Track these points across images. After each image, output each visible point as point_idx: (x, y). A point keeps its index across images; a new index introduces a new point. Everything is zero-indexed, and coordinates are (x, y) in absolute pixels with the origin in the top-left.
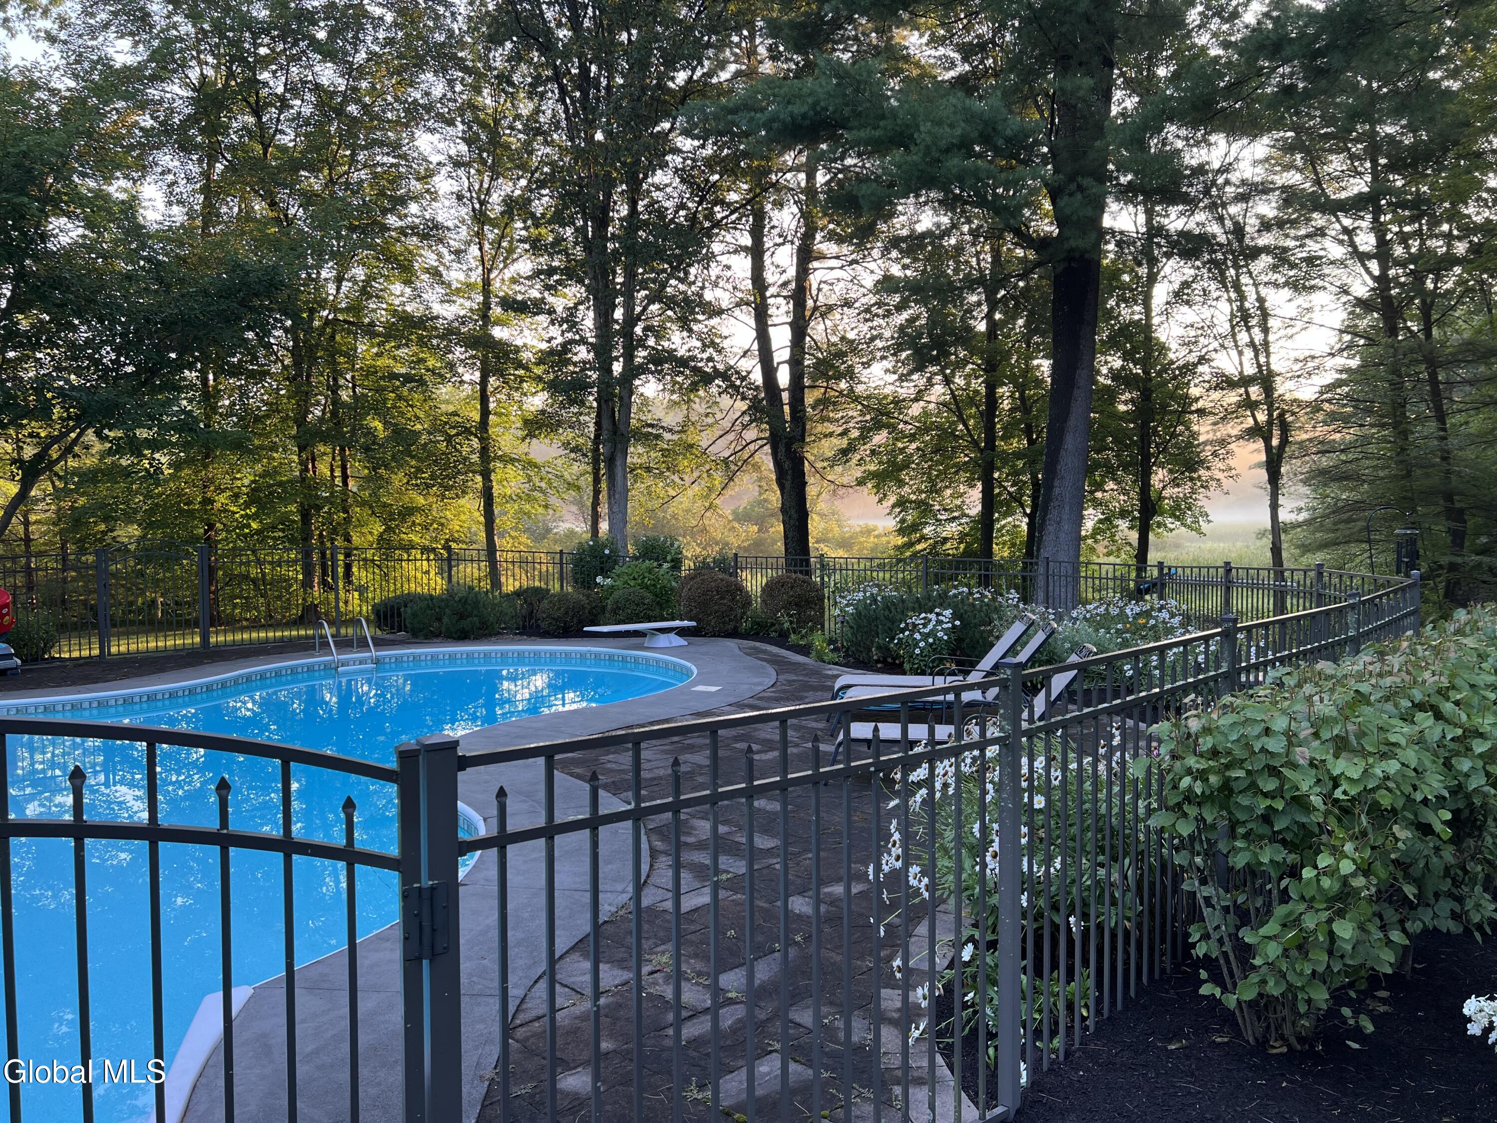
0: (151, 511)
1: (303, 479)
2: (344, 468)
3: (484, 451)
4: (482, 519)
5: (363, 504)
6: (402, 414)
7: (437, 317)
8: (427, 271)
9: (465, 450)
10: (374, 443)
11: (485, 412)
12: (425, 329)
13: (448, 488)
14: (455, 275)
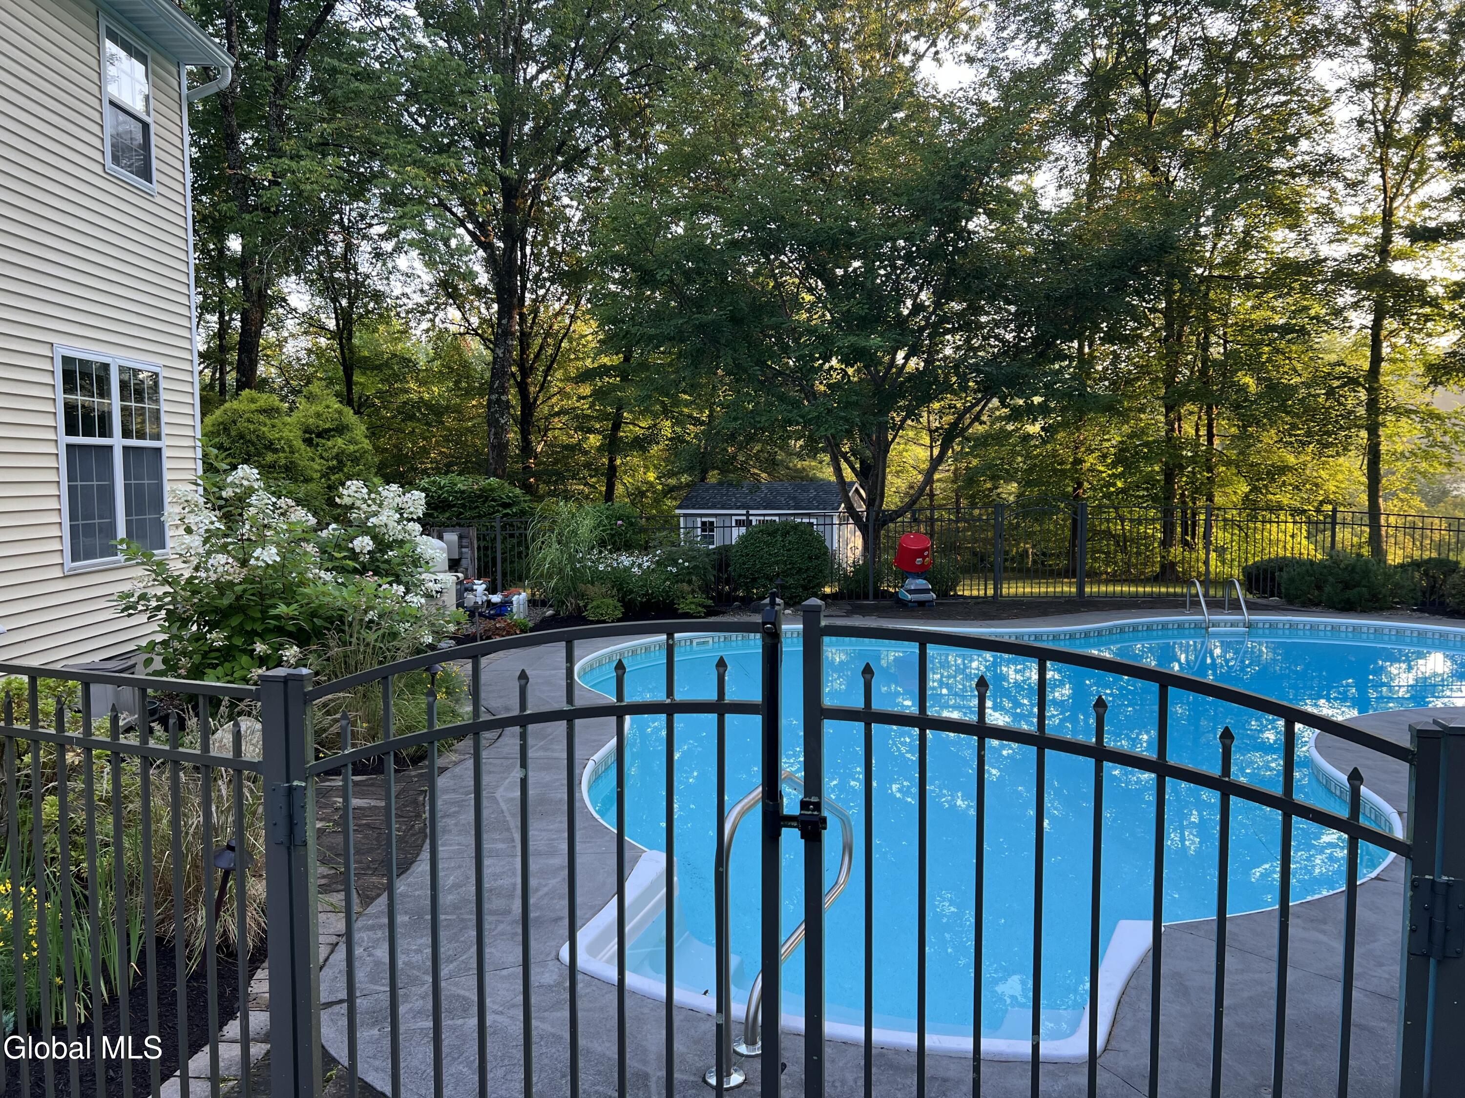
0: (1030, 470)
1: (1169, 439)
2: (1210, 427)
3: (1372, 405)
4: (1364, 479)
5: (1228, 463)
6: (1277, 368)
7: (1326, 259)
8: (1317, 211)
9: (1350, 403)
10: (1245, 400)
11: (1376, 359)
12: (1311, 274)
13: (1327, 445)
14: (1349, 211)
